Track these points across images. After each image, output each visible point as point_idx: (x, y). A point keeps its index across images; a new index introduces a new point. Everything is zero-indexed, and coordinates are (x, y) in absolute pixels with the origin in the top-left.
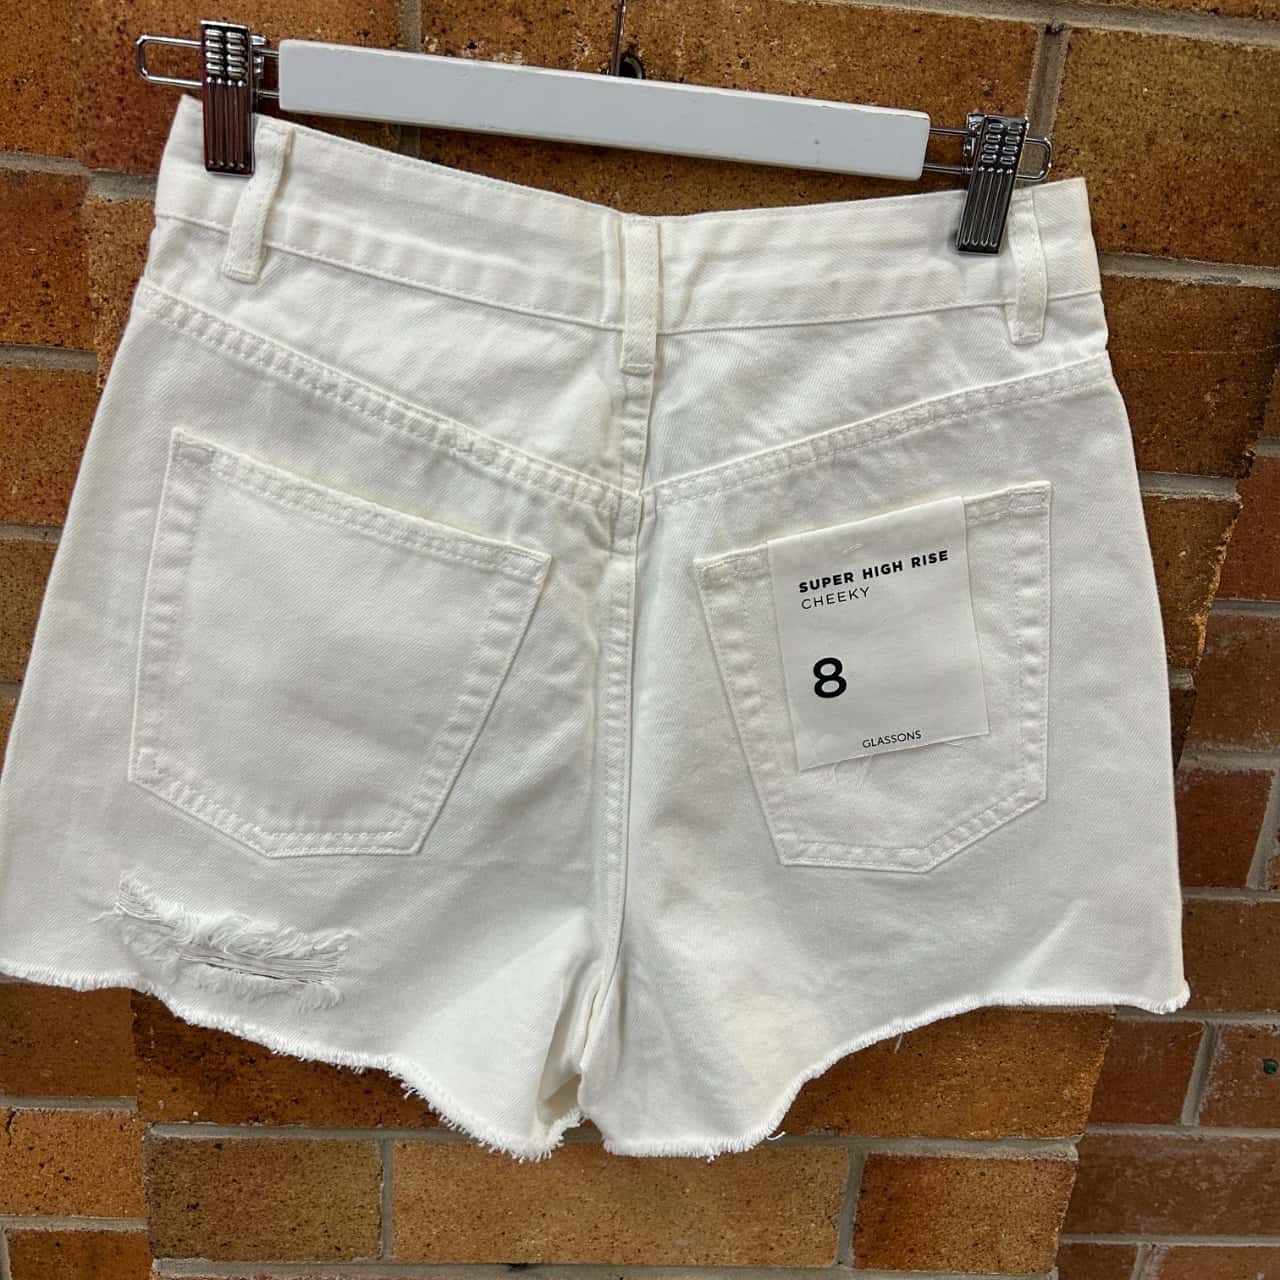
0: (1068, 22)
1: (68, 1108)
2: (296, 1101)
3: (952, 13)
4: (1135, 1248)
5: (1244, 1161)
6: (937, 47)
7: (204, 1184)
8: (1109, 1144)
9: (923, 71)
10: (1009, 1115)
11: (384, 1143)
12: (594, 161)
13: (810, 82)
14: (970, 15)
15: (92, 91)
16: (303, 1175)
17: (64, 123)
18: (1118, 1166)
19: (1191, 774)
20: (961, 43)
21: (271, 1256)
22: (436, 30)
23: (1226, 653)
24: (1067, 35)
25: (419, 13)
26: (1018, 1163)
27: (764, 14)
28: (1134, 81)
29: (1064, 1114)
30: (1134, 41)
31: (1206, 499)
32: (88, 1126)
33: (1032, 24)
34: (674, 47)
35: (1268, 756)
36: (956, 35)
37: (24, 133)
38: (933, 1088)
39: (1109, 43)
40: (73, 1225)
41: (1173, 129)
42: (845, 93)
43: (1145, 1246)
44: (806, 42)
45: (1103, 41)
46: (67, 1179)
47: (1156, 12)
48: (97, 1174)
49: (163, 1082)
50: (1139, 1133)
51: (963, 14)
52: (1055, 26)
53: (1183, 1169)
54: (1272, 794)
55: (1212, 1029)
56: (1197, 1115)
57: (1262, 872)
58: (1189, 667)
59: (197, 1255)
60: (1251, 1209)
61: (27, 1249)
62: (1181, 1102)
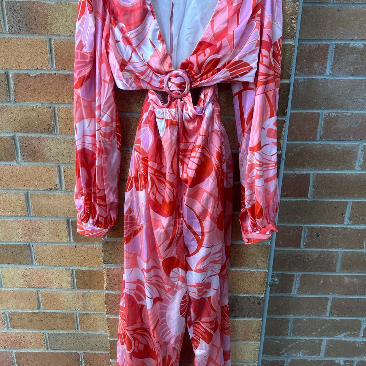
1: (85, 245)
4: (294, 275)
5: (315, 255)
7: (112, 249)
8: (286, 252)
18: (289, 256)
19: (294, 175)
23: (298, 150)
31: (279, 120)
32: (89, 248)
35: (309, 171)
40: (87, 269)
43: (296, 274)
46: (86, 259)
48: (91, 258)
50: (292, 249)
53: (303, 257)
54: (311, 178)
55: (305, 227)
56: (304, 246)
57: (311, 194)
60: (318, 266)
61: (79, 273)
62: (300, 243)
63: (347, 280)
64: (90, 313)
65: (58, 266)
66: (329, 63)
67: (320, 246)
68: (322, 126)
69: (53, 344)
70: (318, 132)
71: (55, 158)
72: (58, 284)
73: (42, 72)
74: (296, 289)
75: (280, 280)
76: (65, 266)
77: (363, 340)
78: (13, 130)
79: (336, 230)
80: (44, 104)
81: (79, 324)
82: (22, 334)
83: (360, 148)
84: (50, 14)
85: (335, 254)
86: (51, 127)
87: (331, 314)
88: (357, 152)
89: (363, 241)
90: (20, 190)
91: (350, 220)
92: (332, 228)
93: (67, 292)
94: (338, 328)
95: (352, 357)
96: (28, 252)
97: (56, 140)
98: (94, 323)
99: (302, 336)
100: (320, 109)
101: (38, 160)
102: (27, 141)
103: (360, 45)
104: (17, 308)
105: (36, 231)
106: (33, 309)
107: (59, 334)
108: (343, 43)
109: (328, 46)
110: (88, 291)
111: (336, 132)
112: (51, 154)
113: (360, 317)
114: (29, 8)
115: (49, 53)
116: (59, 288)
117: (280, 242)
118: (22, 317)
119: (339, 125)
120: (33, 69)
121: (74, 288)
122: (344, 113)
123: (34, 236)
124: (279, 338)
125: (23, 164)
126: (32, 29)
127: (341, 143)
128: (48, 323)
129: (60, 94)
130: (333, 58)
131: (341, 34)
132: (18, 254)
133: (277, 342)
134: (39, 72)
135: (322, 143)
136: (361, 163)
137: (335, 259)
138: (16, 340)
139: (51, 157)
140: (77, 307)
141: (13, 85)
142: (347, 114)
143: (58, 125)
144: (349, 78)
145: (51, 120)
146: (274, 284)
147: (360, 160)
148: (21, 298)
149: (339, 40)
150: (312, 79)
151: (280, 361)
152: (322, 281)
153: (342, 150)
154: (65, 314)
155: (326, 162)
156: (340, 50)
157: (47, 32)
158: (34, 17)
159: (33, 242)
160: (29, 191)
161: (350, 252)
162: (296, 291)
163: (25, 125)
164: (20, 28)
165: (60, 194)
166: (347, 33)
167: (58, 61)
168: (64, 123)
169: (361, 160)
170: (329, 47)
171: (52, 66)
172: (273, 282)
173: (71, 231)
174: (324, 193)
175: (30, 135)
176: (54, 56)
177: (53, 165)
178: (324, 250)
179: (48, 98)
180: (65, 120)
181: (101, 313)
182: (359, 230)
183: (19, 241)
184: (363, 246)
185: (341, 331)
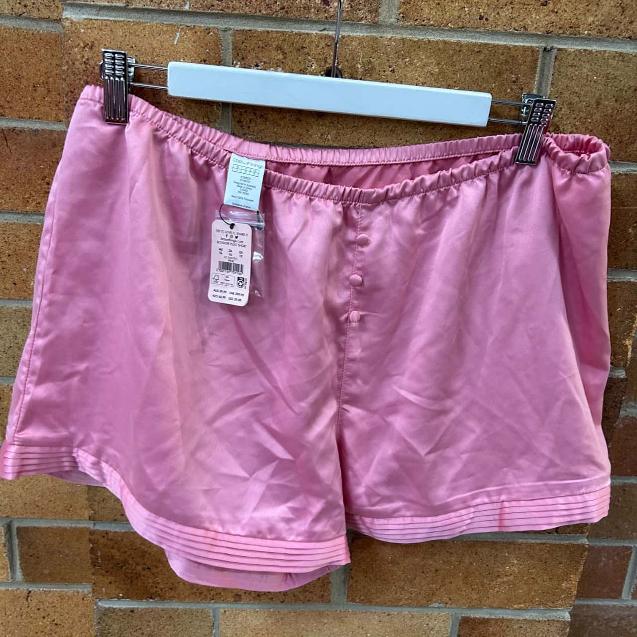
0: (555, 45)
1: (56, 589)
2: (171, 589)
3: (496, 42)
6: (489, 60)
7: (125, 631)
9: (482, 71)
10: (533, 597)
11: (215, 610)
12: (317, 120)
13: (425, 78)
14: (505, 43)
15: (72, 92)
16: (174, 626)
17: (57, 105)
19: (624, 418)
20: (501, 57)
22: (239, 58)
24: (555, 52)
25: (231, 50)
27: (401, 46)
28: (589, 73)
29: (563, 596)
30: (589, 54)
31: (630, 281)
32: (67, 598)
33: (536, 47)
34: (357, 63)
36: (498, 53)
37: (38, 111)
38: (495, 583)
39: (576, 55)
41: (610, 97)
42: (443, 83)
44: (422, 59)
45: (573, 54)
46: (56, 624)
47: (600, 39)
50: (600, 603)
51: (501, 43)
52: (548, 47)
53: (623, 622)
56: (630, 594)
58: (623, 366)
62: (622, 587)
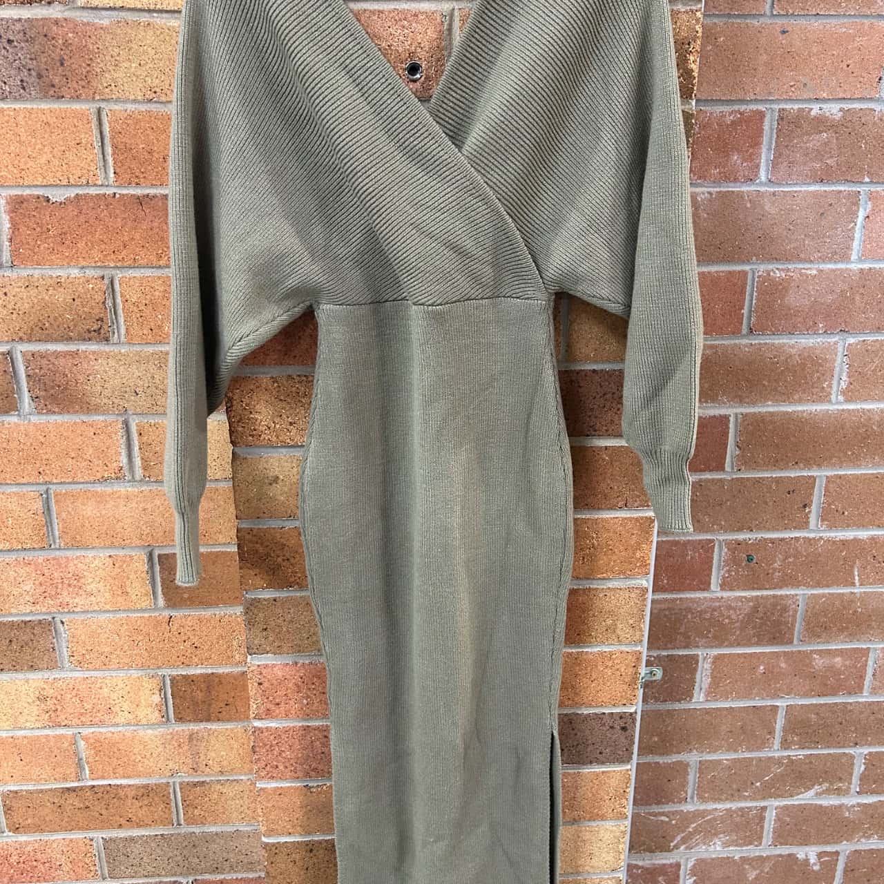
4: (698, 655)
5: (745, 607)
8: (678, 602)
18: (684, 613)
21: (299, 651)
26: (621, 589)
35: (727, 408)
40: (199, 671)
43: (702, 654)
48: (210, 644)
49: (251, 571)
54: (731, 425)
55: (720, 541)
57: (733, 464)
59: (267, 653)
60: (752, 632)
61: (180, 684)
63: (819, 662)
64: (208, 779)
65: (126, 668)
66: (765, 156)
67: (756, 586)
68: (754, 302)
69: (117, 863)
70: (745, 315)
71: (116, 401)
72: (126, 713)
73: (81, 192)
74: (703, 690)
75: (665, 671)
76: (142, 667)
77: (859, 801)
78: (8, 336)
79: (791, 544)
80: (87, 271)
81: (182, 811)
82: (36, 845)
83: (840, 349)
84: (98, 48)
85: (790, 602)
86: (105, 327)
87: (785, 744)
88: (835, 361)
89: (852, 567)
90: (28, 484)
91: (823, 520)
92: (782, 540)
93: (150, 732)
94: (800, 776)
95: (836, 843)
96: (51, 637)
97: (119, 357)
98: (221, 804)
99: (719, 800)
100: (748, 262)
101: (73, 408)
102: (44, 362)
103: (834, 111)
104: (25, 779)
105: (69, 585)
106: (65, 780)
107: (132, 839)
108: (796, 107)
109: (761, 115)
110: (202, 727)
111: (786, 315)
112: (106, 393)
113: (851, 747)
114: (45, 36)
115: (97, 145)
116: (129, 724)
117: (662, 581)
118: (38, 802)
119: (792, 299)
120: (56, 186)
121: (168, 719)
122: (803, 271)
123: (65, 597)
124: (667, 808)
125: (35, 419)
126: (53, 86)
127: (799, 341)
128: (104, 812)
129: (127, 243)
130: (774, 142)
131: (791, 86)
132: (27, 645)
133: (662, 821)
134: (72, 193)
135: (753, 342)
136: (843, 385)
137: (791, 613)
138: (22, 861)
139: (106, 401)
140: (177, 768)
141: (9, 226)
142: (809, 272)
143: (122, 320)
144: (812, 188)
145: (106, 308)
146: (652, 682)
147: (841, 378)
148: (35, 755)
149: (786, 101)
150: (728, 191)
151: (671, 864)
152: (762, 668)
153: (799, 355)
154: (146, 787)
155: (764, 385)
156: (791, 125)
157: (91, 92)
158: (58, 58)
159: (62, 613)
160: (51, 486)
161: (824, 594)
162: (702, 695)
163: (39, 323)
164: (25, 84)
165: (130, 489)
166: (805, 85)
167: (120, 165)
168: (138, 315)
169: (844, 378)
170: (764, 116)
171: (106, 178)
172: (649, 675)
173: (158, 579)
174: (762, 460)
175: (52, 347)
176: (109, 150)
177: (110, 418)
178: (765, 593)
179: (96, 255)
180: (142, 308)
181: (236, 778)
182: (844, 543)
183: (28, 611)
184: (854, 579)
185: (808, 783)
